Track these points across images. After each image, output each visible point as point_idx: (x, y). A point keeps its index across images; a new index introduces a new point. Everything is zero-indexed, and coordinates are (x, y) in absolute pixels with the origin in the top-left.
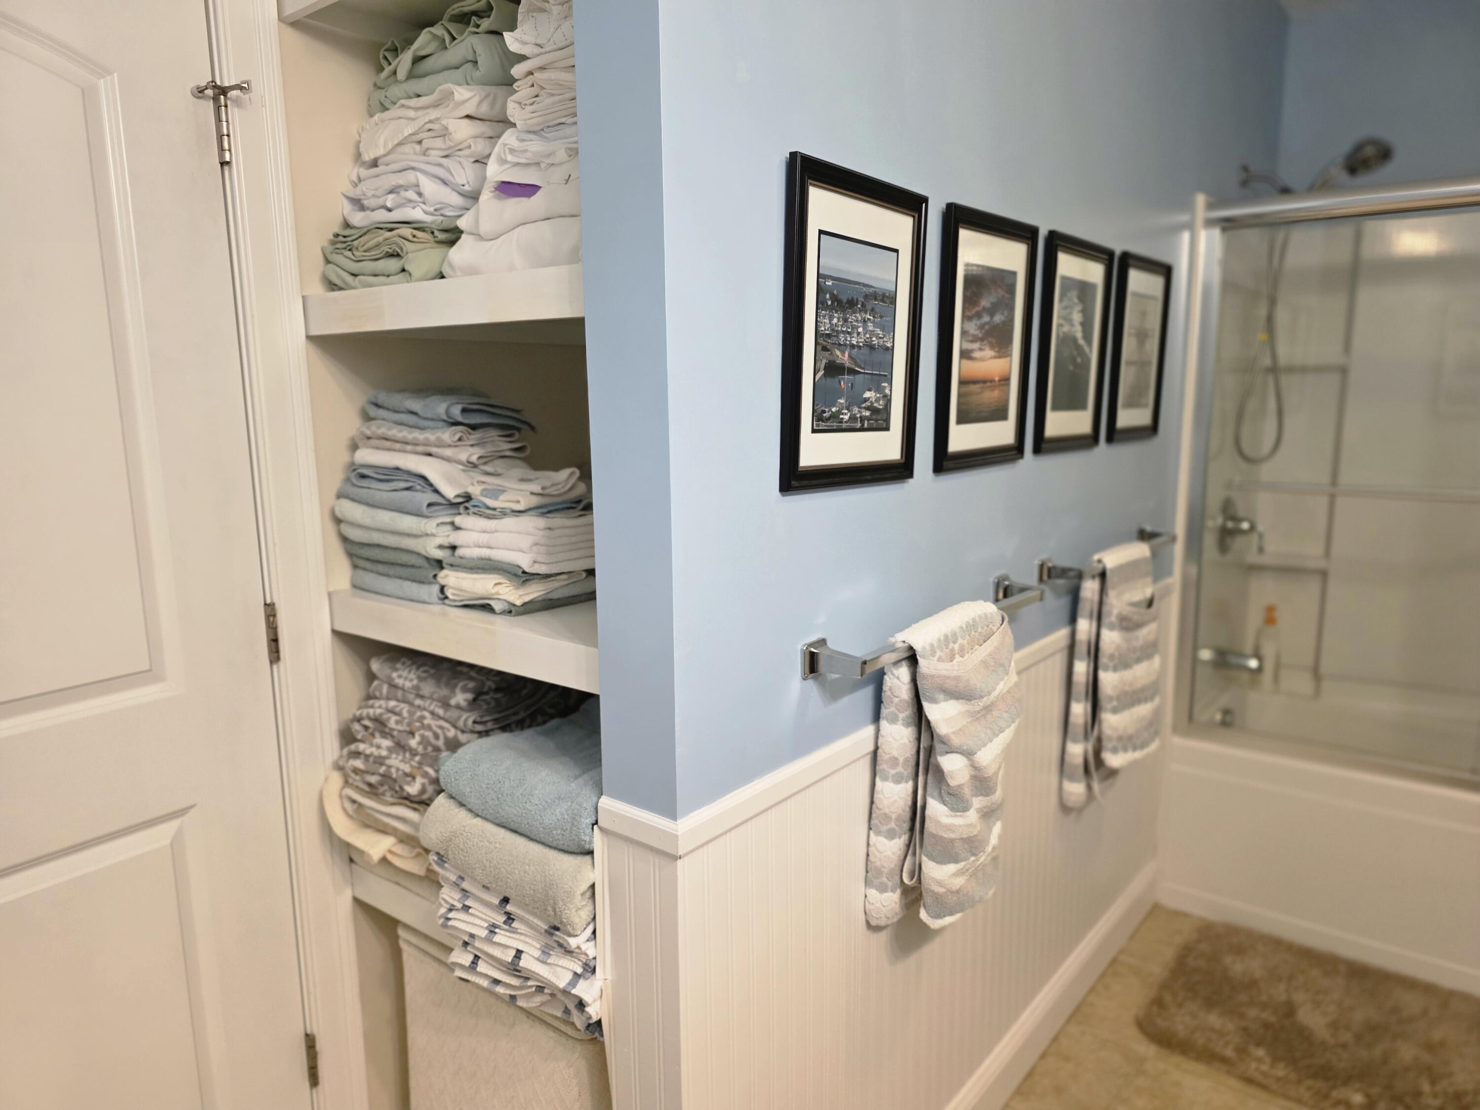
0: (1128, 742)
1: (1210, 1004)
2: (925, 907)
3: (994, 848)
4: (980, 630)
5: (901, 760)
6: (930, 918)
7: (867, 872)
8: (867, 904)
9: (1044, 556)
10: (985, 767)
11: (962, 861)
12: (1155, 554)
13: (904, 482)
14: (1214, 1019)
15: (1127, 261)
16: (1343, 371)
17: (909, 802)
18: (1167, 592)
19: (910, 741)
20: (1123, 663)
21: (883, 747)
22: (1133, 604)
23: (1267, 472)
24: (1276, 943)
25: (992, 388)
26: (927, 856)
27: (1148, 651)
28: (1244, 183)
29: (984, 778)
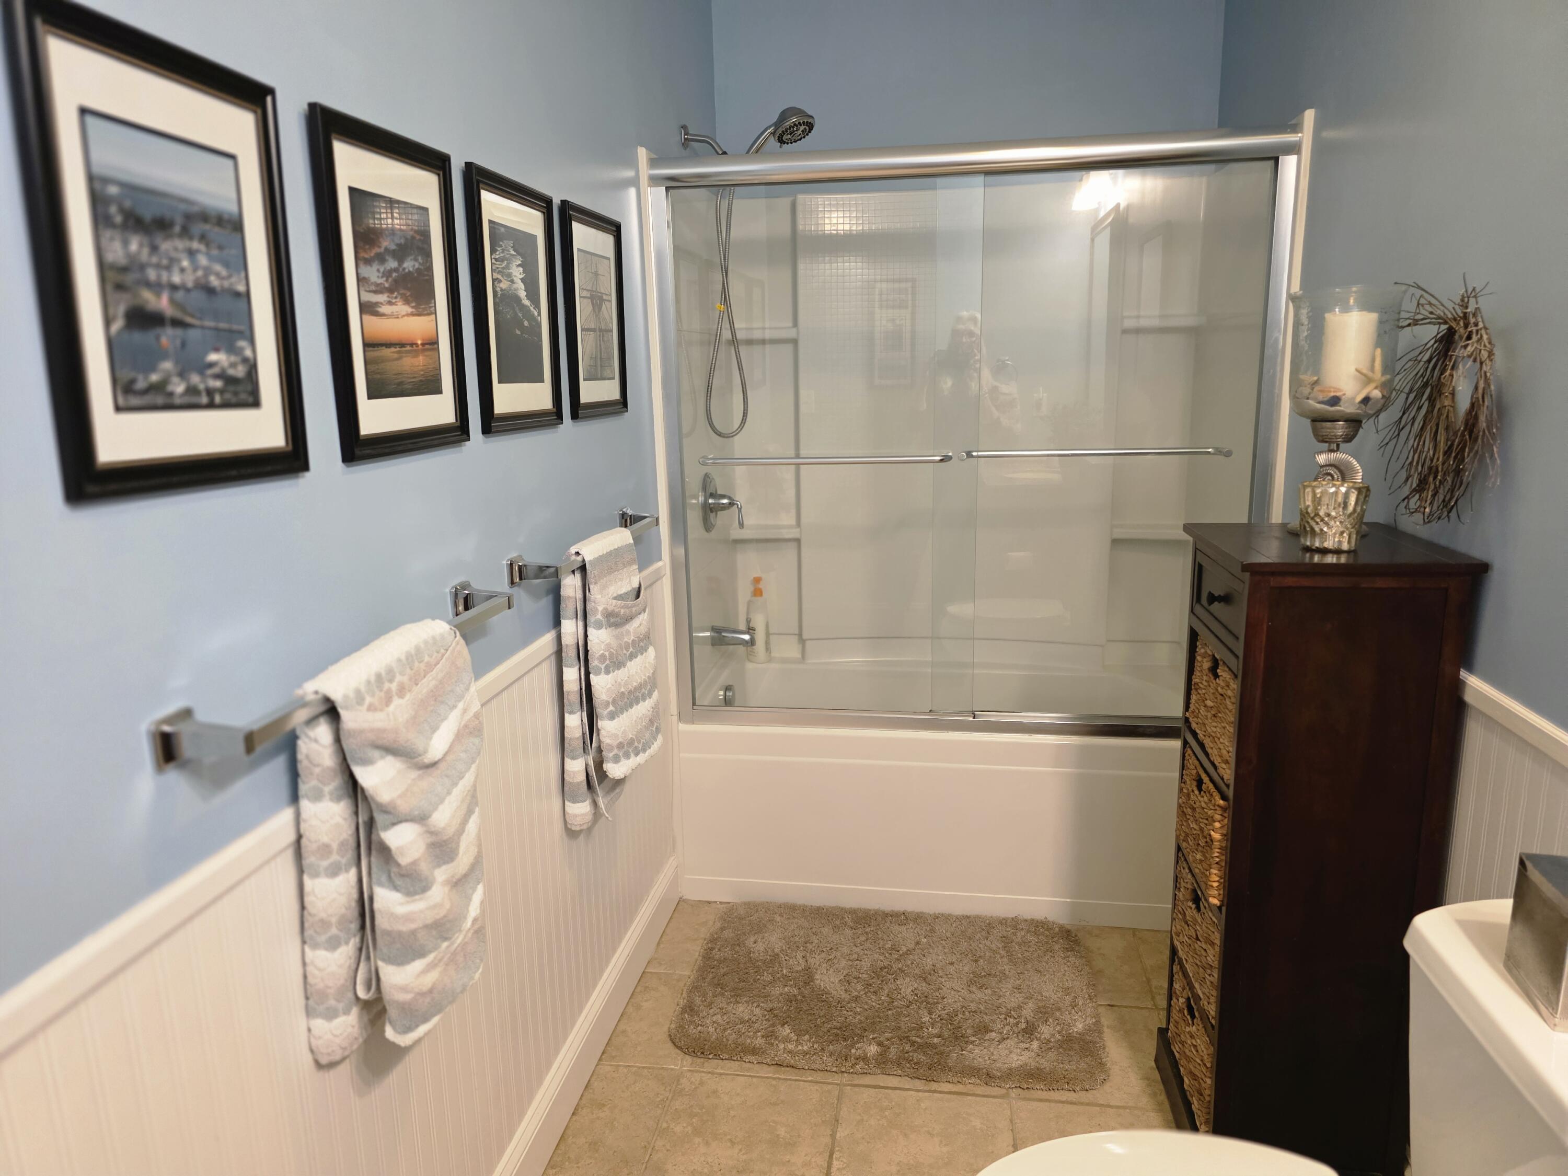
0: (629, 747)
1: (737, 995)
2: (390, 1023)
3: (475, 920)
4: (427, 659)
5: (335, 846)
6: (398, 1036)
7: (307, 998)
8: (312, 1040)
9: (513, 555)
10: (444, 829)
11: (430, 952)
12: (637, 539)
13: (297, 477)
14: (742, 1010)
15: (569, 212)
16: (795, 342)
17: (355, 895)
18: (658, 577)
19: (345, 819)
20: (615, 663)
21: (307, 834)
22: (619, 597)
23: (740, 445)
24: (791, 910)
25: (416, 354)
26: (383, 960)
27: (640, 646)
28: (686, 143)
29: (444, 841)
